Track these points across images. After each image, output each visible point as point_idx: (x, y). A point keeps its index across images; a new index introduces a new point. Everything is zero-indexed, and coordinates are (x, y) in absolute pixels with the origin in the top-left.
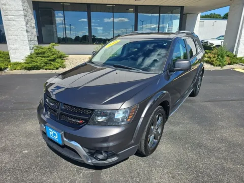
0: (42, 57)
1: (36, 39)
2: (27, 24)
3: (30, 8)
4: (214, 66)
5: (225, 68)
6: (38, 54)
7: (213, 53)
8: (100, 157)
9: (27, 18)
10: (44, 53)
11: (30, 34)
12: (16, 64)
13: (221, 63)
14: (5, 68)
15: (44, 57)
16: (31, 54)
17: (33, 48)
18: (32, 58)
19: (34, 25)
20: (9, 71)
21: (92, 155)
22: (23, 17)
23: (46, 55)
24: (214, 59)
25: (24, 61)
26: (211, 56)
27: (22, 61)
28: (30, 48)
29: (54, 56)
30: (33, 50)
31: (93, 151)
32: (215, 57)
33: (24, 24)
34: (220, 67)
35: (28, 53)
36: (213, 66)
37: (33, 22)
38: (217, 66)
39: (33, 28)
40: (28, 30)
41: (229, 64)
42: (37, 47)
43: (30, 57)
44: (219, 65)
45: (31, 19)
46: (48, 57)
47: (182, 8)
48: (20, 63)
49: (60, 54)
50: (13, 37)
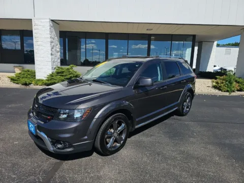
0: (61, 76)
1: (59, 61)
2: (52, 48)
3: (57, 36)
4: (222, 91)
5: (233, 94)
6: (58, 73)
7: (221, 79)
8: (59, 146)
9: (53, 44)
10: (63, 72)
11: (53, 57)
12: (39, 80)
13: (229, 89)
14: (30, 84)
15: (63, 76)
16: (52, 73)
17: (55, 68)
18: (52, 76)
19: (58, 50)
20: (32, 86)
21: (53, 144)
22: (50, 43)
23: (64, 74)
24: (222, 84)
25: (46, 79)
26: (219, 81)
27: (45, 79)
28: (53, 68)
29: (71, 75)
30: (55, 70)
31: (54, 141)
32: (222, 83)
33: (50, 48)
34: (228, 93)
35: (50, 72)
36: (220, 92)
37: (58, 47)
38: (225, 91)
39: (58, 52)
40: (53, 54)
41: (238, 90)
42: (58, 67)
43: (52, 75)
44: (228, 91)
45: (57, 45)
46: (65, 76)
47: (194, 36)
48: (42, 80)
49: (76, 74)
50: (40, 58)
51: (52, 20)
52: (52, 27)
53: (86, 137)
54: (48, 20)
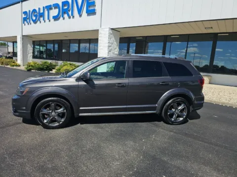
2: (109, 52)
9: (110, 48)
22: (107, 47)
37: (116, 51)
51: (112, 29)
52: (111, 34)
53: (24, 108)
54: (108, 29)
